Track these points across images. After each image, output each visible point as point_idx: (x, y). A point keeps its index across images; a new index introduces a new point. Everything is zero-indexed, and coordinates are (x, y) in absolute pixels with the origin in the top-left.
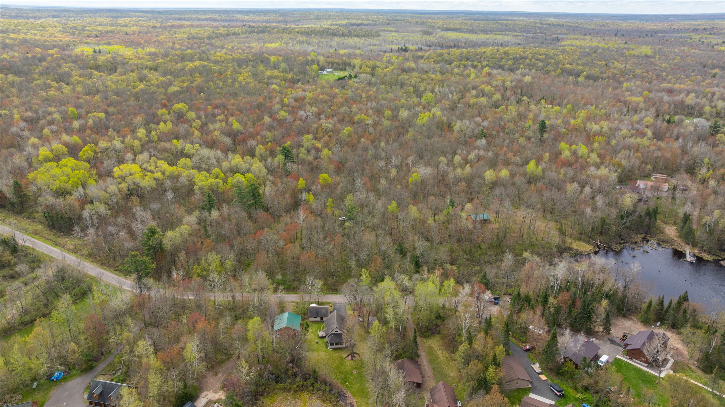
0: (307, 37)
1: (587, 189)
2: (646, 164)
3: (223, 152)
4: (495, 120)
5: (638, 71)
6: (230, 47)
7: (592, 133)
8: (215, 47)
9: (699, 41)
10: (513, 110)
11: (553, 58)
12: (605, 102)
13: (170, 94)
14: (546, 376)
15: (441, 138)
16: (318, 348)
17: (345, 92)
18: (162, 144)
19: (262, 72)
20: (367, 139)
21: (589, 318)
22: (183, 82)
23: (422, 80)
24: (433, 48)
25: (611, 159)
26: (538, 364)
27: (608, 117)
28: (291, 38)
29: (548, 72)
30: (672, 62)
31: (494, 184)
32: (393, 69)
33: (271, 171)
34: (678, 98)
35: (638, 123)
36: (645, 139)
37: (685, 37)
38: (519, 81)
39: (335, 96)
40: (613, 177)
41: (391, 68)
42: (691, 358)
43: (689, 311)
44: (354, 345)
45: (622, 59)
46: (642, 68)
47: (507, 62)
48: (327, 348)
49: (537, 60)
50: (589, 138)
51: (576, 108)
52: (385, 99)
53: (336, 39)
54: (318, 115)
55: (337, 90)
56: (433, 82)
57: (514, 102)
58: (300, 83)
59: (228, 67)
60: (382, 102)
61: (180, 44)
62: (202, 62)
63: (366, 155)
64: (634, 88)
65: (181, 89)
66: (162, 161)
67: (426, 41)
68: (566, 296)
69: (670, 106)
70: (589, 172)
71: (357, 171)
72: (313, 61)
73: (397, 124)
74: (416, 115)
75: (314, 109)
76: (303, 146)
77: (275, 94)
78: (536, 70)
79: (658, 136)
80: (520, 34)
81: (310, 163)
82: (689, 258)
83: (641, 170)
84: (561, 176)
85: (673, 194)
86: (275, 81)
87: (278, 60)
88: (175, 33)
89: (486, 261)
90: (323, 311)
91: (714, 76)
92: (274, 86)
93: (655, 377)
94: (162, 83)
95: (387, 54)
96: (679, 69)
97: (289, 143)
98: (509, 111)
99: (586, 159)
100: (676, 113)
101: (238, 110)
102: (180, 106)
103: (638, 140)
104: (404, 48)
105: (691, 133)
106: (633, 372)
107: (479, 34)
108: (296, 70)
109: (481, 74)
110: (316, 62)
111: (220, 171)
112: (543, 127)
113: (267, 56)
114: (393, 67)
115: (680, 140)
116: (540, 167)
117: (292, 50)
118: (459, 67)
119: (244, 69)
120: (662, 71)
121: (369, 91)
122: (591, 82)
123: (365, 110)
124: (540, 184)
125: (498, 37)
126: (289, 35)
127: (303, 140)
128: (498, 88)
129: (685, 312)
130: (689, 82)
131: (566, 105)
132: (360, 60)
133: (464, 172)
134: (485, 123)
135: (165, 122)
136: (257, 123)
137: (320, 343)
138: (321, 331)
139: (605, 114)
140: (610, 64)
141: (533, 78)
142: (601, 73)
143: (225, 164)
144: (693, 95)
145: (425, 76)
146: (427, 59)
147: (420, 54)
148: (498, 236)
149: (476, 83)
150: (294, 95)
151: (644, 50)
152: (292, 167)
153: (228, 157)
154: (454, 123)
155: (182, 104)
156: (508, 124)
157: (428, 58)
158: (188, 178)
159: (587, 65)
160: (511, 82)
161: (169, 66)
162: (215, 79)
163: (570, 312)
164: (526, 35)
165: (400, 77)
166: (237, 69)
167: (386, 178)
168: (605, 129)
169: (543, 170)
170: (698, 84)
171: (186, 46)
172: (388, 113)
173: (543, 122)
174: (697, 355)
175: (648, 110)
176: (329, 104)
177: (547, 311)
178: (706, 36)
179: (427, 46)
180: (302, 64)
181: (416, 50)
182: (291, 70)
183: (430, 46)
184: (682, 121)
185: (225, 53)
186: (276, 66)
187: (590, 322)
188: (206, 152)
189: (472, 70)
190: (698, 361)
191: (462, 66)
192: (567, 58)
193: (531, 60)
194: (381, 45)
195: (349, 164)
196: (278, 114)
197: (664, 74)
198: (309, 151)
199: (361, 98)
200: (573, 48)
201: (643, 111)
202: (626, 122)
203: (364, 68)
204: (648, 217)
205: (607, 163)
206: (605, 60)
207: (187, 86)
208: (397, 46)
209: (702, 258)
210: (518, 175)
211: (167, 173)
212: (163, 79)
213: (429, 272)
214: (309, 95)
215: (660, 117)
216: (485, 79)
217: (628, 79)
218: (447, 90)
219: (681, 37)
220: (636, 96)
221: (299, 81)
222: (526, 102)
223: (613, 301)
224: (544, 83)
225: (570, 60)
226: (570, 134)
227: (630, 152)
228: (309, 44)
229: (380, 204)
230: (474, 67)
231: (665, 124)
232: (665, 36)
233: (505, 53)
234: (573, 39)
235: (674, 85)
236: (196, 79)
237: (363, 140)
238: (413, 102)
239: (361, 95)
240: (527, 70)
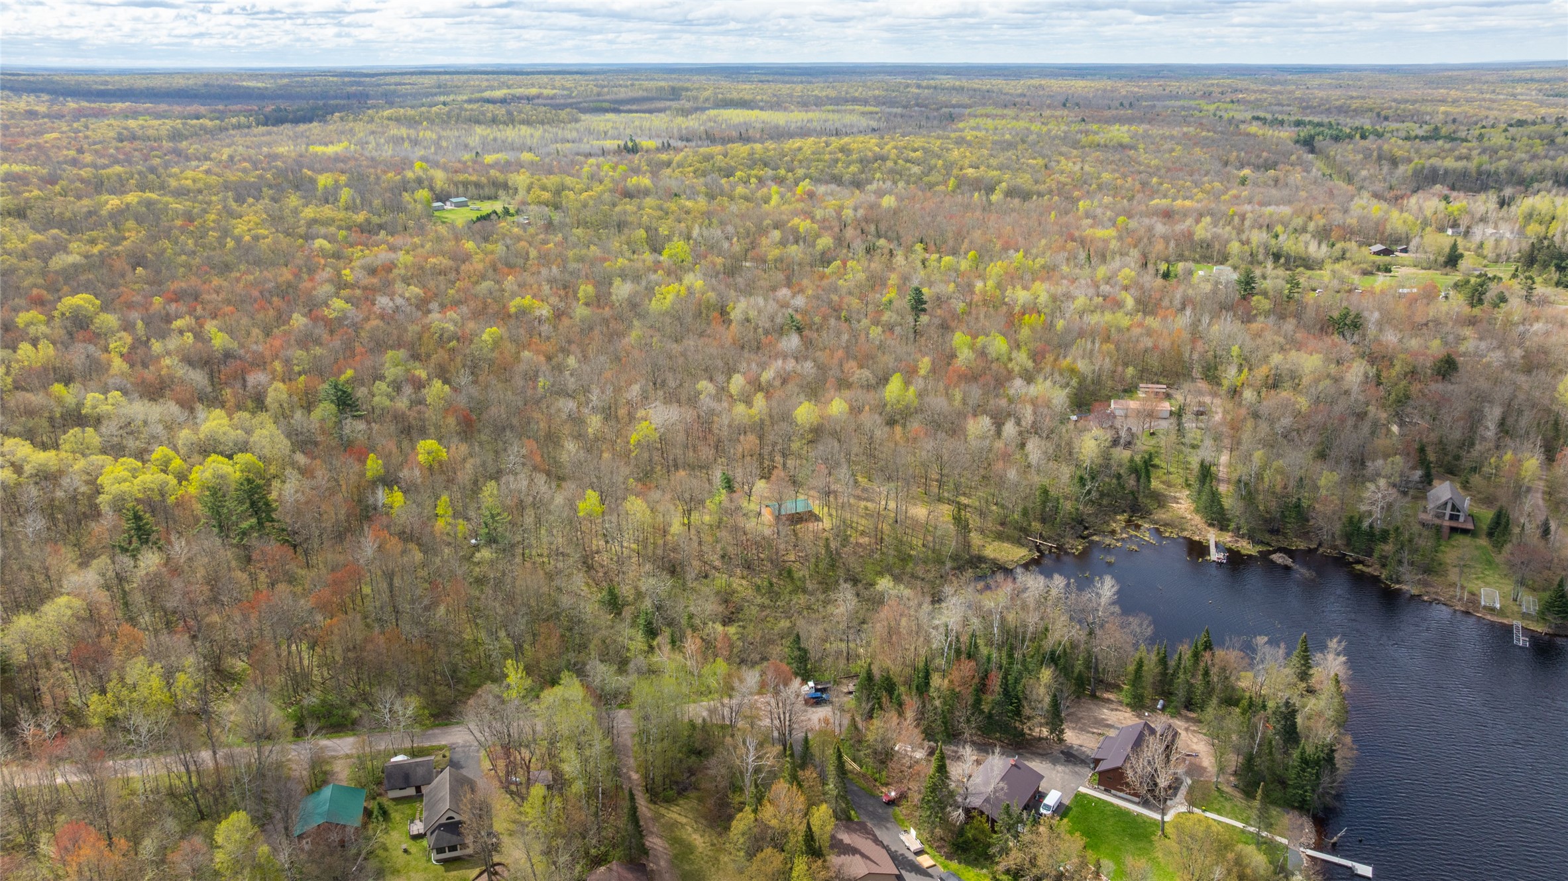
0: (410, 127)
1: (1010, 428)
2: (1126, 365)
3: (182, 406)
4: (820, 292)
5: (1106, 176)
6: (225, 157)
7: (1017, 309)
8: (188, 159)
9: (1215, 115)
10: (856, 271)
11: (939, 157)
12: (1043, 242)
13: (56, 272)
14: (933, 857)
15: (702, 340)
16: (407, 865)
17: (490, 247)
18: (22, 396)
19: (295, 212)
20: (538, 352)
21: (1018, 713)
22: (93, 242)
23: (667, 213)
24: (694, 144)
25: (1055, 360)
26: (913, 832)
27: (1049, 272)
28: (373, 133)
29: (931, 186)
30: (1167, 155)
31: (817, 433)
32: (603, 192)
33: (303, 442)
34: (1181, 227)
35: (1108, 280)
36: (1119, 315)
37: (1190, 108)
38: (873, 207)
39: (467, 258)
40: (1060, 397)
41: (598, 188)
42: (1221, 770)
43: (1214, 671)
44: (496, 848)
45: (1075, 152)
46: (1114, 171)
47: (848, 167)
48: (429, 860)
49: (907, 161)
50: (1011, 322)
51: (987, 258)
52: (581, 259)
53: (479, 130)
54: (422, 305)
55: (470, 245)
56: (689, 217)
57: (861, 252)
58: (383, 232)
59: (209, 203)
60: (573, 266)
61: (96, 152)
62: (148, 195)
63: (535, 388)
64: (1099, 211)
65: (84, 261)
66: (17, 440)
67: (680, 129)
68: (967, 667)
69: (1168, 244)
70: (1012, 392)
71: (512, 428)
72: (419, 182)
73: (607, 312)
74: (650, 291)
75: (415, 290)
76: (382, 378)
77: (323, 261)
78: (908, 183)
79: (1146, 306)
80: (877, 109)
81: (398, 417)
82: (1215, 555)
83: (1117, 379)
84: (957, 403)
85: (1179, 425)
86: (323, 230)
87: (336, 181)
88: (87, 127)
89: (803, 605)
90: (420, 771)
91: (1243, 181)
92: (319, 243)
93: (1154, 823)
94: (39, 247)
95: (592, 161)
96: (1181, 170)
97: (349, 373)
98: (849, 270)
99: (1006, 365)
100: (1181, 257)
101: (228, 302)
102: (82, 300)
103: (1108, 316)
104: (630, 144)
105: (1207, 296)
106: (1112, 821)
107: (792, 111)
108: (377, 202)
109: (794, 194)
110: (426, 183)
111: (172, 454)
112: (918, 304)
113: (309, 173)
114: (601, 187)
115: (1188, 312)
116: (912, 389)
117: (373, 159)
118: (746, 182)
119: (250, 206)
120: (1151, 175)
121: (545, 242)
122: (1016, 201)
123: (535, 286)
124: (915, 425)
125: (831, 116)
126: (369, 126)
127: (382, 365)
128: (827, 224)
129: (1206, 673)
130: (1200, 196)
131: (966, 253)
132: (528, 174)
133: (753, 411)
134: (800, 301)
135: (35, 342)
136: (275, 330)
137: (413, 850)
138: (417, 822)
139: (1043, 267)
140: (1053, 164)
141: (900, 199)
142: (1036, 182)
143: (184, 435)
144: (1208, 219)
145: (672, 206)
146: (679, 167)
147: (664, 157)
148: (827, 546)
149: (781, 214)
150: (369, 260)
151: (1116, 133)
152: (355, 428)
153: (195, 418)
154: (731, 305)
155: (85, 296)
156: (845, 300)
157: (680, 165)
158: (85, 477)
159: (1008, 168)
160: (855, 209)
161: (59, 206)
162: (176, 232)
163: (978, 702)
164: (888, 110)
165: (617, 209)
166: (234, 205)
167: (579, 436)
168: (1043, 298)
169: (920, 395)
170: (1217, 197)
171: (111, 156)
172: (586, 290)
173: (918, 291)
174: (1234, 761)
175: (1127, 254)
176: (453, 276)
177: (929, 707)
178: (1226, 105)
179: (681, 139)
180: (392, 190)
181: (658, 150)
182: (366, 203)
183: (688, 140)
184: (1190, 273)
185: (208, 172)
186: (329, 197)
187: (1021, 721)
188: (139, 409)
189: (774, 188)
190: (1235, 773)
191: (753, 180)
192: (968, 154)
193: (896, 163)
194: (581, 140)
195: (493, 411)
196: (328, 306)
197: (1155, 180)
198: (397, 387)
199: (527, 259)
200: (979, 134)
201: (1118, 257)
202: (1083, 282)
203: (536, 191)
204: (1133, 476)
205: (1048, 369)
206: (1043, 157)
207: (101, 253)
208: (617, 142)
209: (1238, 552)
210: (867, 408)
211: (28, 469)
212: (39, 237)
213: (673, 648)
214: (403, 258)
215: (1149, 266)
216: (800, 206)
217: (1088, 192)
218: (717, 233)
219: (1183, 108)
220: (1104, 227)
221: (381, 227)
222: (886, 251)
223: (1065, 668)
224: (923, 208)
225: (974, 159)
226: (974, 312)
227: (1093, 342)
228: (415, 142)
229: (559, 499)
230: (780, 181)
231: (1159, 281)
232: (1154, 106)
233: (843, 150)
234: (982, 115)
235: (1174, 200)
236: (127, 234)
237: (526, 354)
238: (644, 261)
239: (527, 253)
240: (889, 183)
